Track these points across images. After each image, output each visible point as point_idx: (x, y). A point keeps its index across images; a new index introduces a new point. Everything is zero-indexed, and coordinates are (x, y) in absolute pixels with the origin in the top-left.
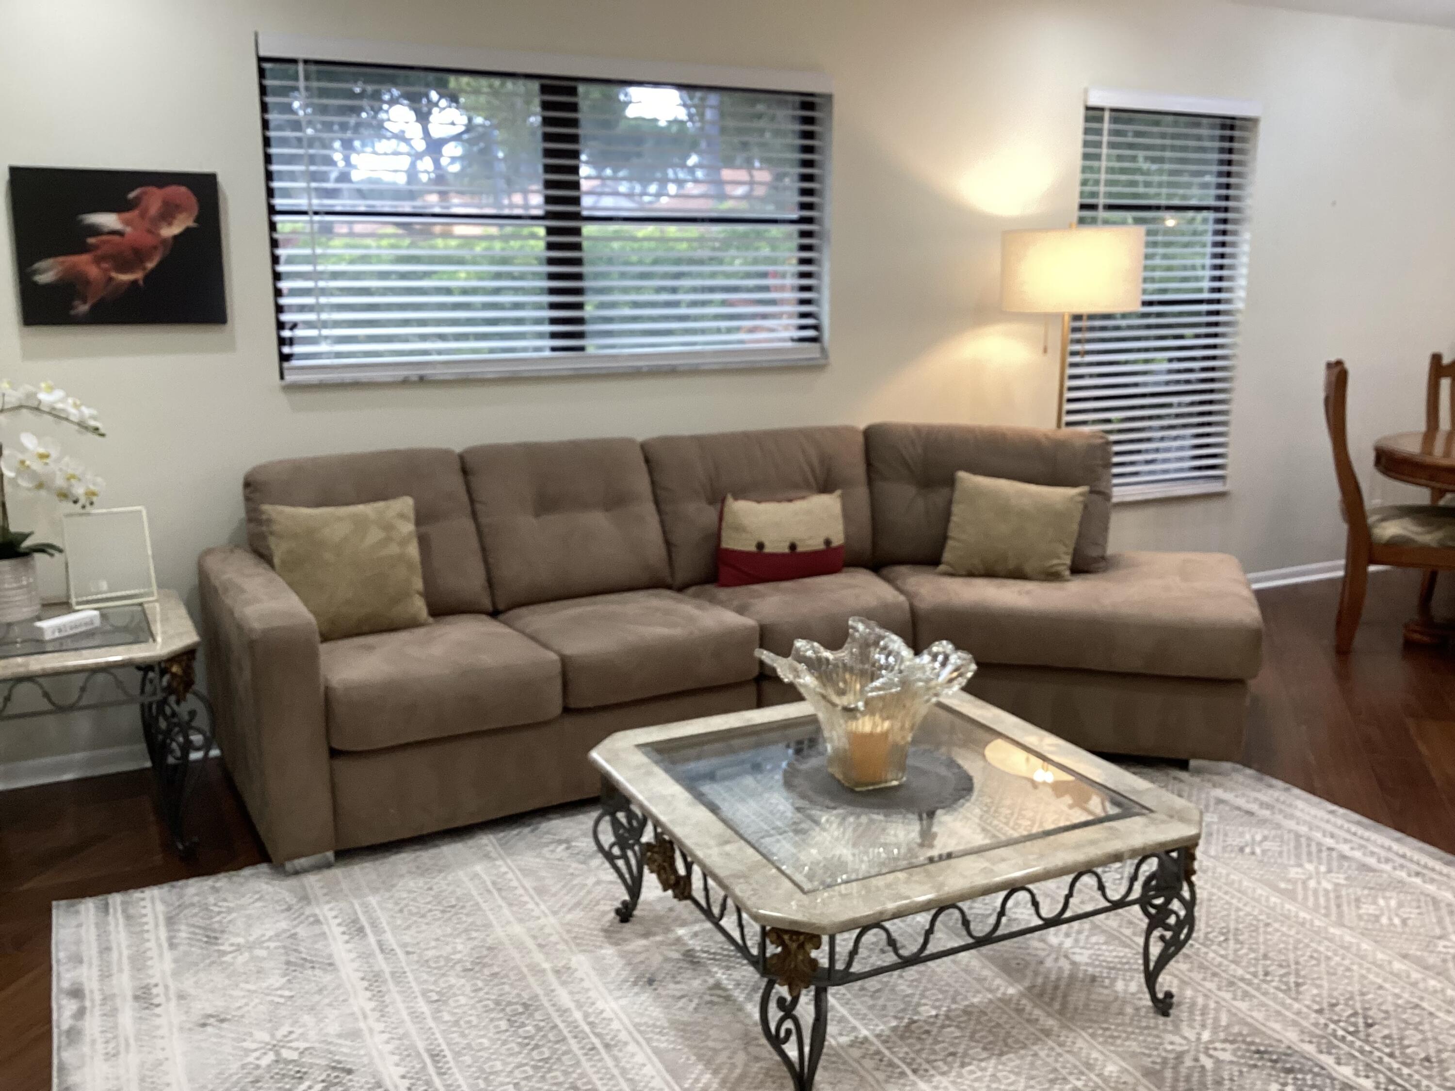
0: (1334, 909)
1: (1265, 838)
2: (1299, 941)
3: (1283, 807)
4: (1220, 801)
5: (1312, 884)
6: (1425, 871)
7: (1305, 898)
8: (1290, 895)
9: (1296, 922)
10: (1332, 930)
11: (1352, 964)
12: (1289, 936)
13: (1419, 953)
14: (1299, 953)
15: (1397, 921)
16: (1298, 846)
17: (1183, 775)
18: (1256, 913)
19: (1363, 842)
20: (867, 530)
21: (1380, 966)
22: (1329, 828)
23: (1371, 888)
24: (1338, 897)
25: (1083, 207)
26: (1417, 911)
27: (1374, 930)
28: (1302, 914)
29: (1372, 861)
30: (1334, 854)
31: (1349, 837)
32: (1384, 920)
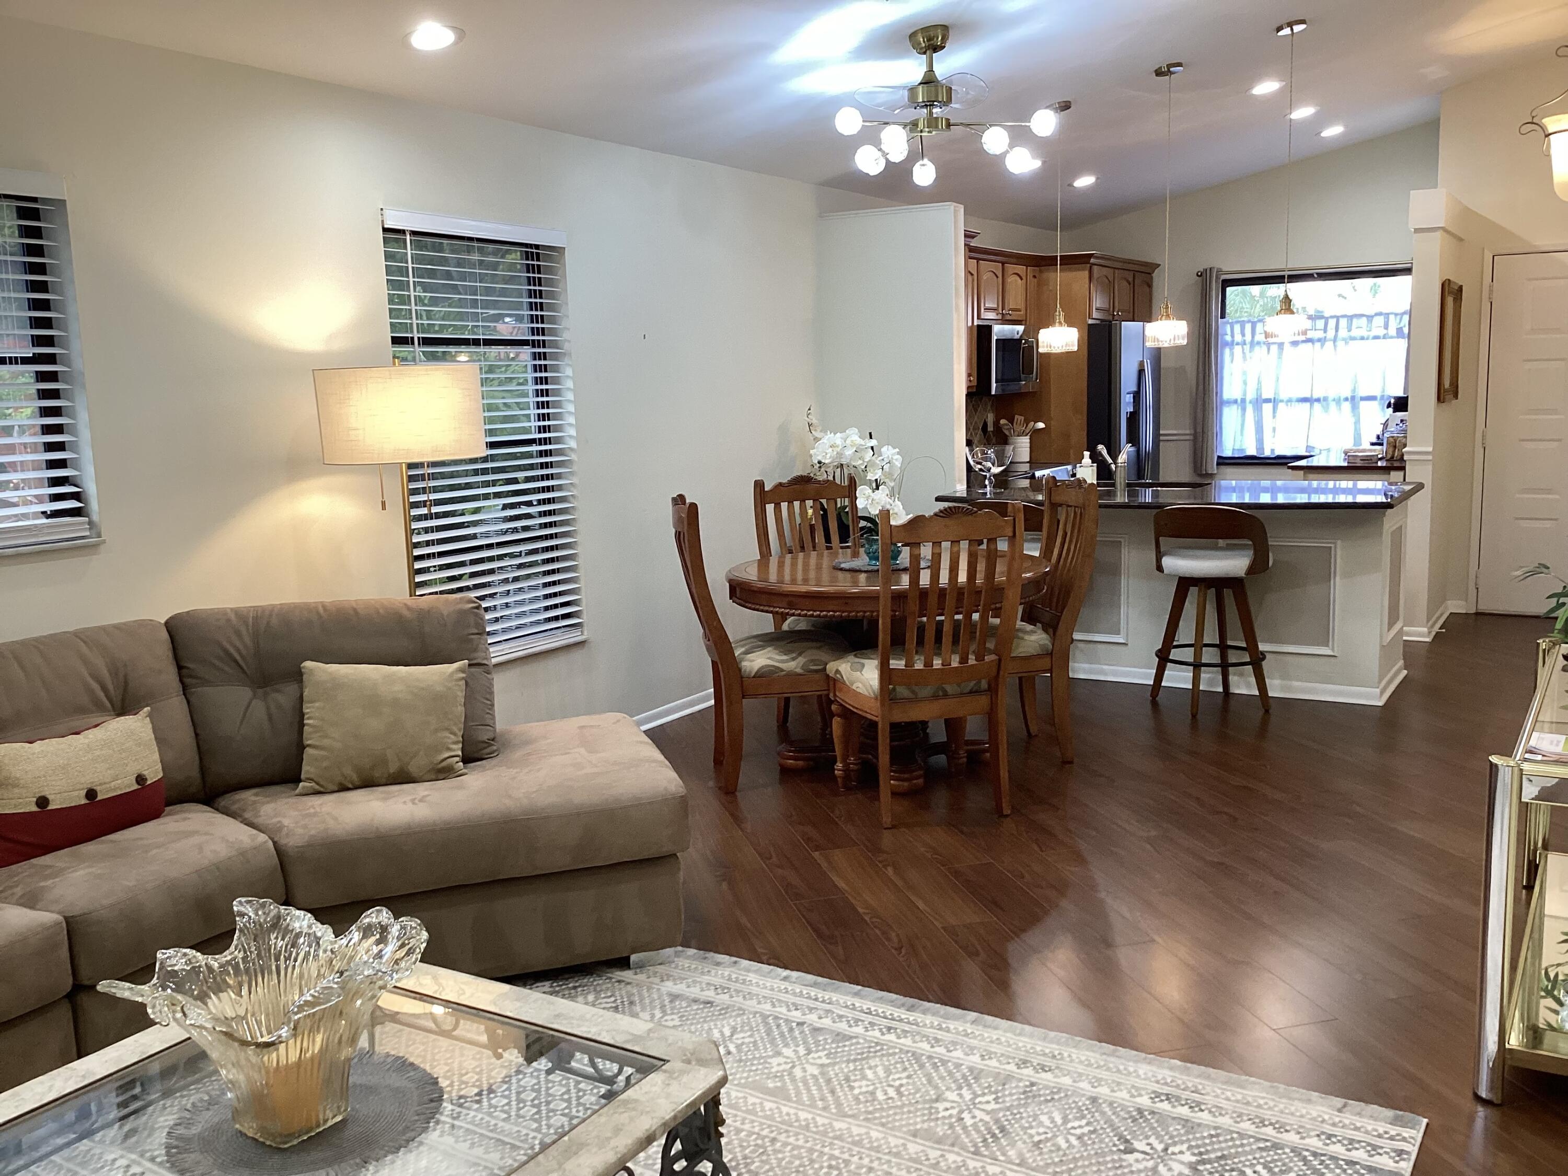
0: (829, 1097)
1: (734, 1031)
2: (811, 1151)
3: (738, 986)
4: (674, 997)
5: (798, 1072)
6: (894, 1024)
7: (798, 1093)
8: (780, 1094)
9: (800, 1127)
10: (837, 1125)
11: (871, 1161)
12: (800, 1147)
13: (926, 1126)
14: (816, 1166)
15: (892, 1092)
16: (769, 1032)
17: (627, 975)
18: (756, 1130)
19: (828, 1007)
20: (192, 755)
21: (897, 1155)
22: (791, 999)
23: (855, 1060)
24: (829, 1081)
25: (396, 341)
26: (905, 1074)
27: (876, 1110)
28: (803, 1115)
29: (842, 1026)
30: (806, 1029)
31: (812, 1004)
32: (880, 1096)
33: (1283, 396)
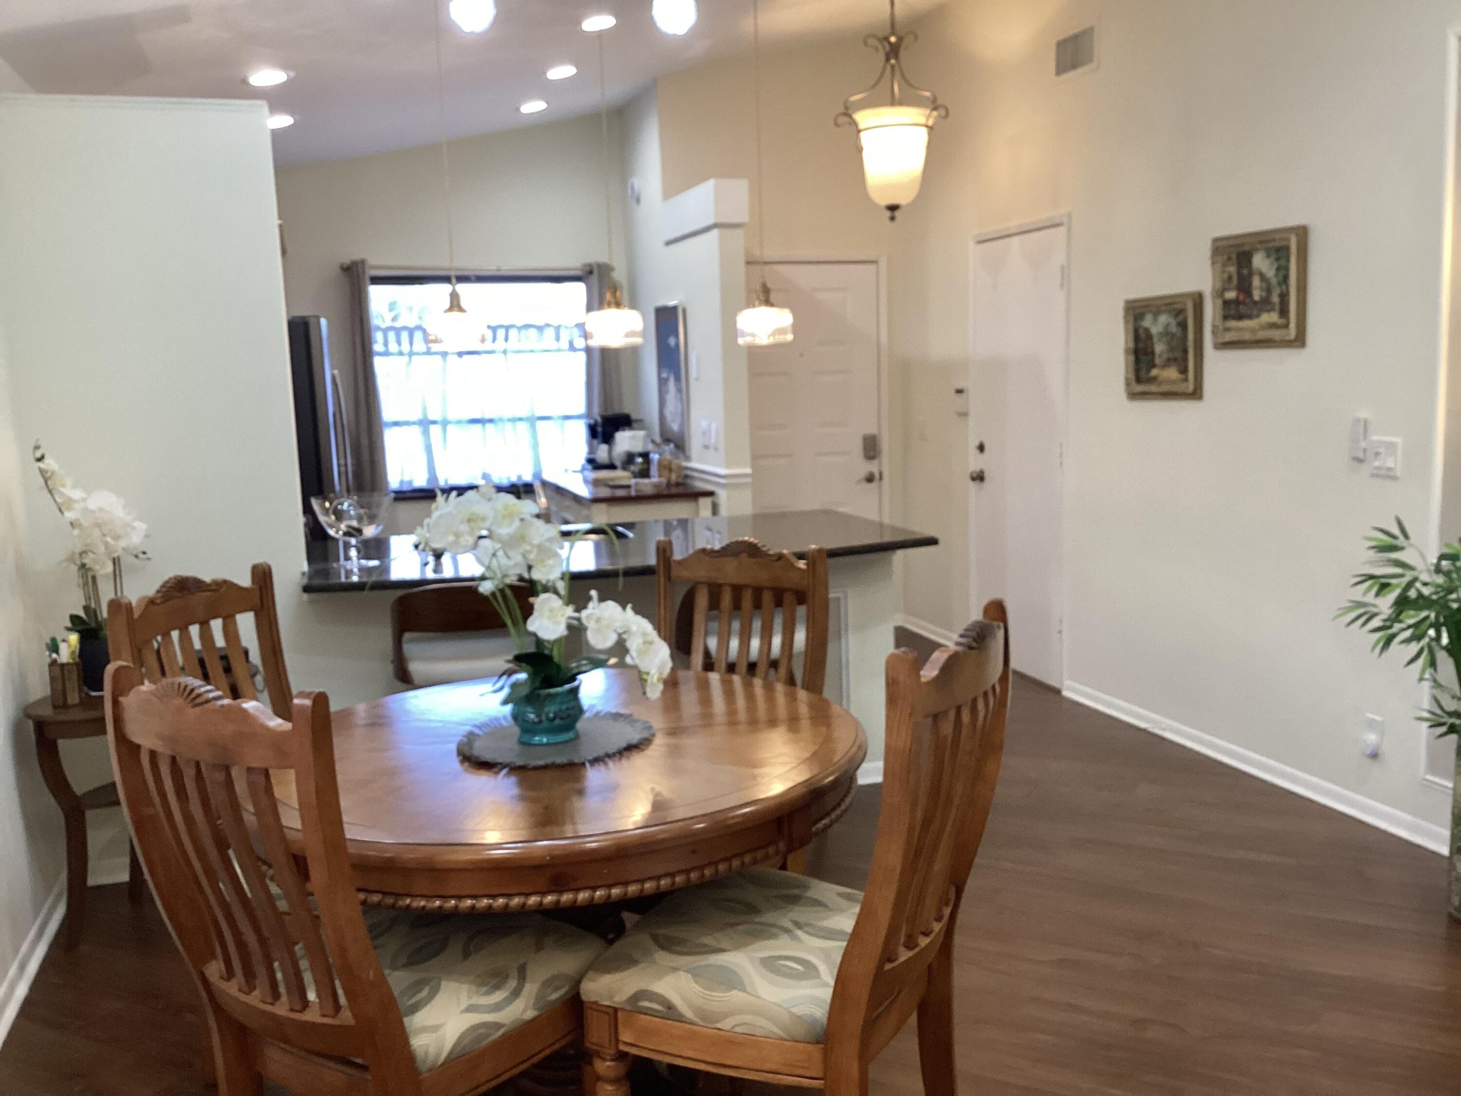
33: (450, 417)
